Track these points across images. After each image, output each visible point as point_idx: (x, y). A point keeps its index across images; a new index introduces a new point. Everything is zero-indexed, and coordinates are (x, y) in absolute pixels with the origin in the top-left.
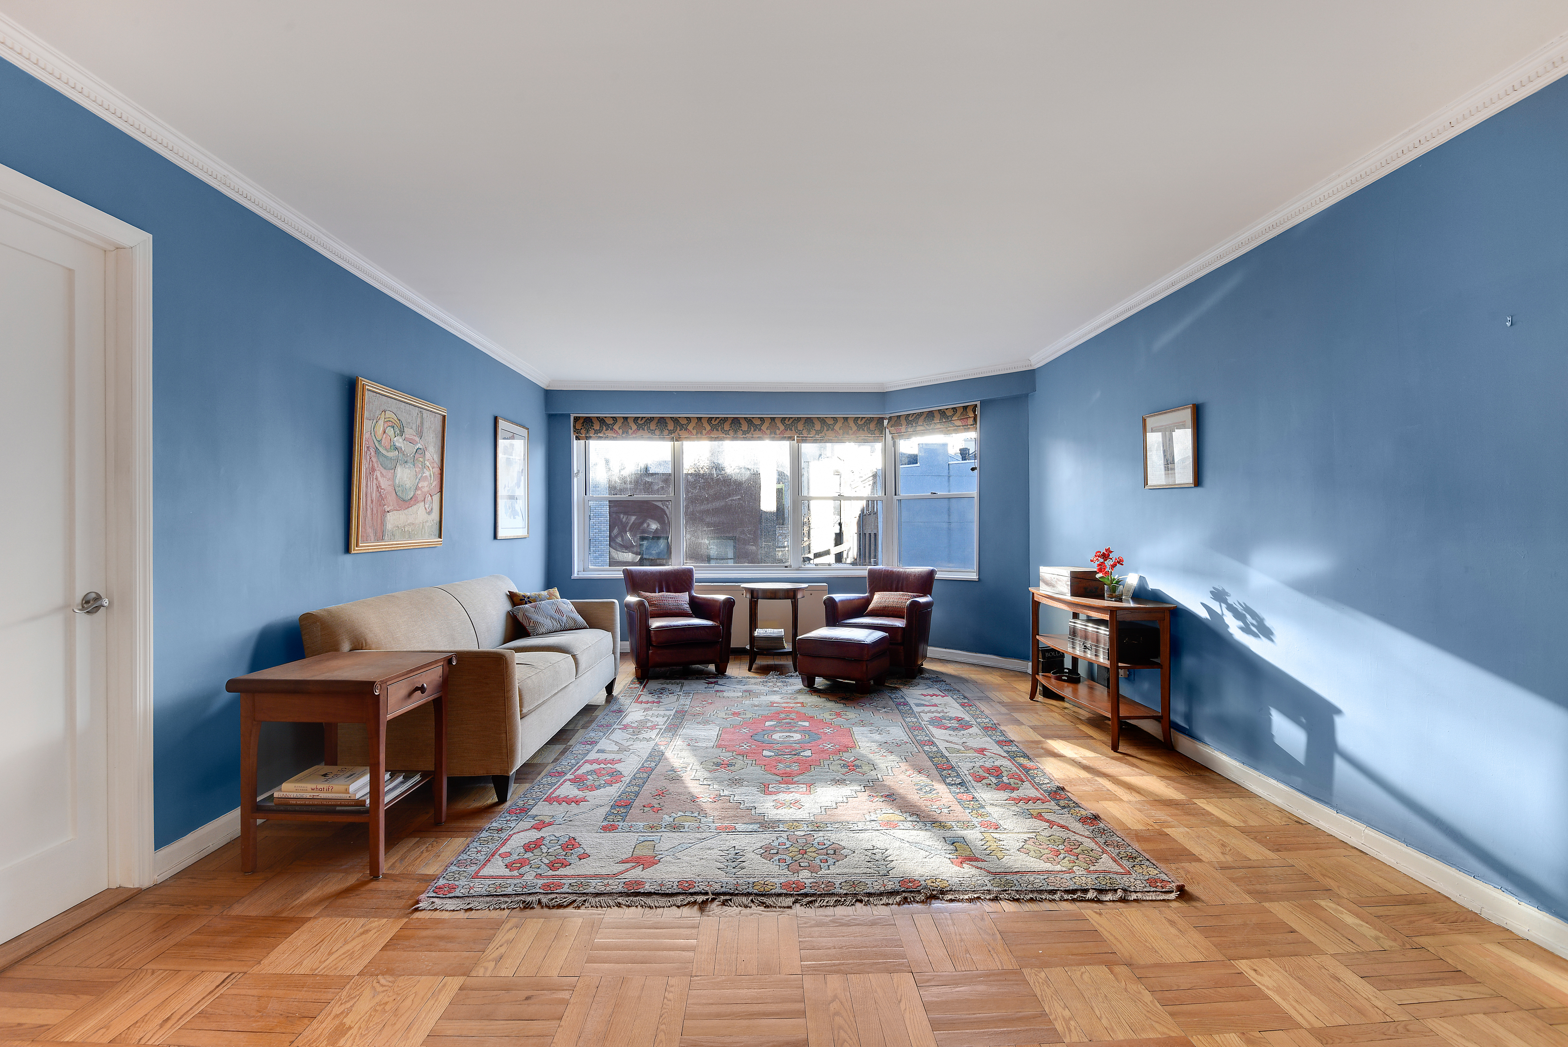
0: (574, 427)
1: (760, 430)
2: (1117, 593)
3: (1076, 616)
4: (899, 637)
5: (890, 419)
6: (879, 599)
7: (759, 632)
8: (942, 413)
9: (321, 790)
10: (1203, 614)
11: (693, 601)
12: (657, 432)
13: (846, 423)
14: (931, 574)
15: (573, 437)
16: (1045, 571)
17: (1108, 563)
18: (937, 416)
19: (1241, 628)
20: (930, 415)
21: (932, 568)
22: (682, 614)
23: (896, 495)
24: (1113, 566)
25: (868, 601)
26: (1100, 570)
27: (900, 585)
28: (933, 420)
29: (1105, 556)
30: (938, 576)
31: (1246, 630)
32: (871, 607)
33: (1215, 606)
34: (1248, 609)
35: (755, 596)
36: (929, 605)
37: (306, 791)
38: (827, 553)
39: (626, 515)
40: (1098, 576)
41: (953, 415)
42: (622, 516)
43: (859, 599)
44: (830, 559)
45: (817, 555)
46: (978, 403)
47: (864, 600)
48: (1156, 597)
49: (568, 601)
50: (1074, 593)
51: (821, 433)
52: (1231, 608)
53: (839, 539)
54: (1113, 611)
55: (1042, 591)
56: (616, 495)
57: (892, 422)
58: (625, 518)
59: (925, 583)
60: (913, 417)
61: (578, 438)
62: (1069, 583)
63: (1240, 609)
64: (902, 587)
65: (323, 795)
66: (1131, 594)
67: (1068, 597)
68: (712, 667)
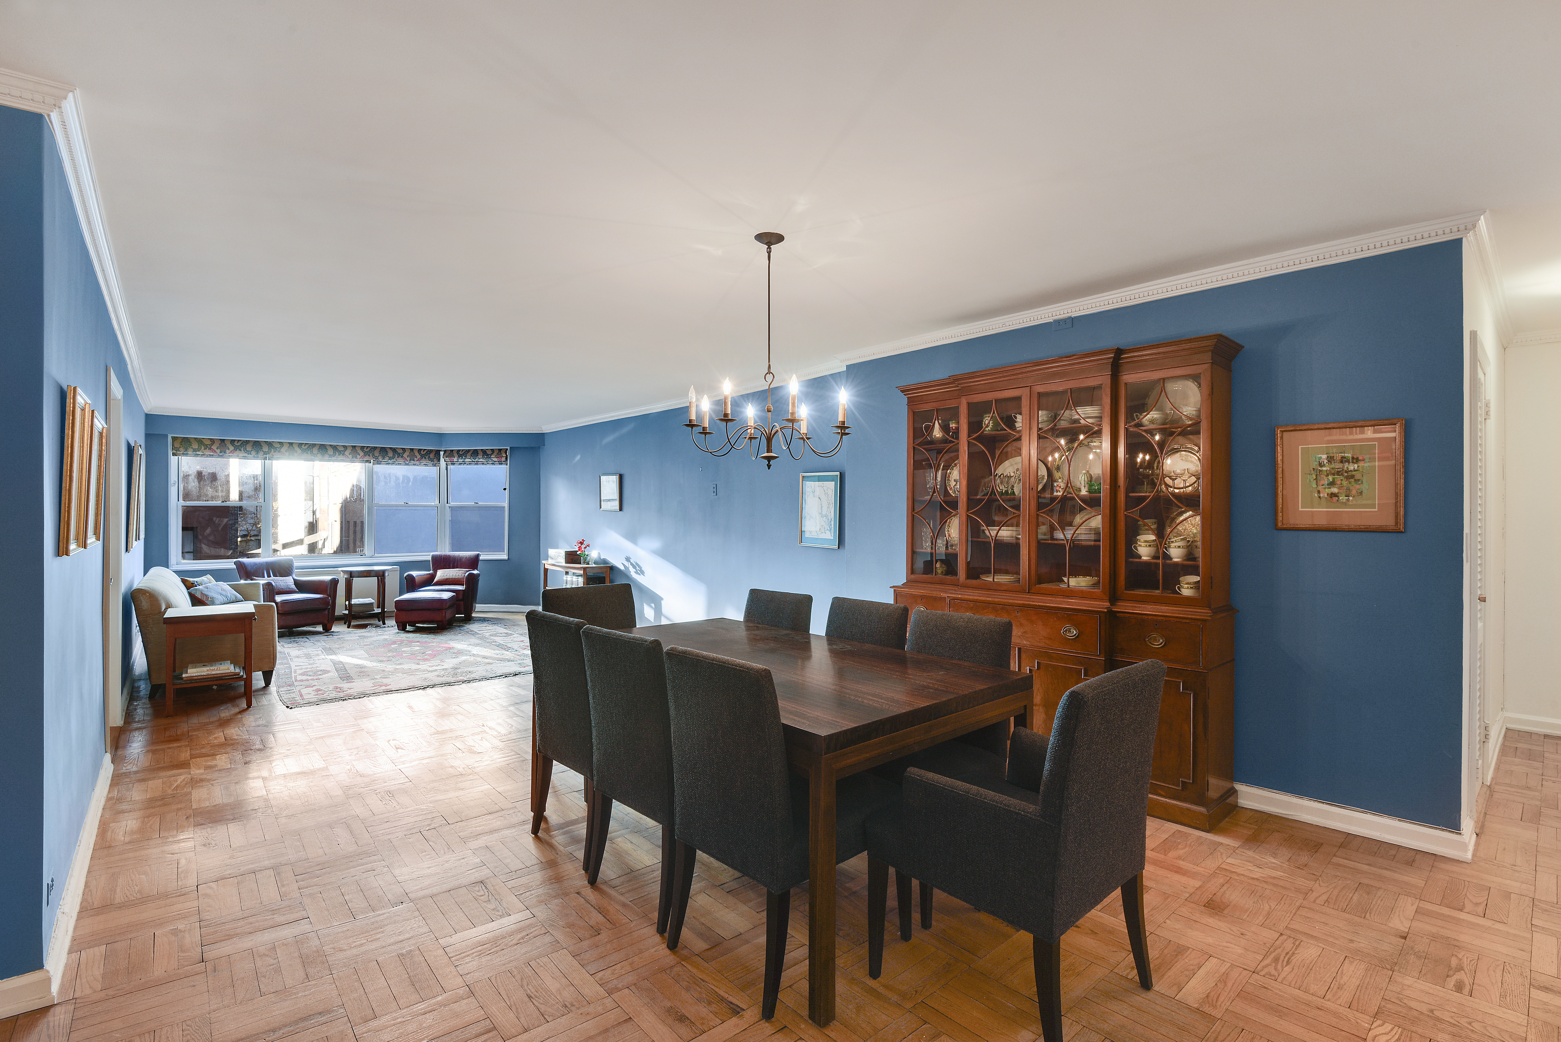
0: (173, 445)
1: (344, 454)
2: (587, 561)
3: (567, 573)
4: (461, 597)
5: (445, 451)
6: (441, 574)
7: (354, 601)
8: (484, 452)
9: (213, 670)
10: (622, 568)
11: (296, 582)
12: (253, 453)
13: (412, 453)
14: (478, 556)
15: (170, 452)
16: (552, 552)
17: (583, 546)
18: (481, 453)
19: (635, 572)
20: (475, 453)
21: (478, 553)
22: (290, 592)
23: (447, 503)
24: (585, 548)
25: (433, 576)
26: (579, 550)
27: (456, 564)
28: (478, 456)
29: (582, 543)
30: (481, 558)
31: (636, 573)
32: (435, 580)
33: (626, 563)
34: (637, 564)
35: (351, 575)
36: (478, 575)
37: (204, 672)
38: (301, 542)
39: (218, 517)
40: (578, 553)
41: (492, 454)
42: (214, 519)
43: (427, 574)
44: (303, 550)
45: (285, 546)
46: (509, 448)
47: (428, 576)
48: (605, 562)
49: (225, 583)
50: (567, 562)
51: (393, 459)
52: (632, 564)
53: (312, 528)
54: (585, 569)
55: (547, 564)
56: (208, 501)
57: (447, 454)
58: (218, 520)
59: (474, 562)
60: (463, 452)
61: (174, 454)
62: (564, 557)
63: (634, 564)
64: (457, 565)
65: (214, 672)
66: (593, 562)
67: (564, 564)
68: (320, 628)
